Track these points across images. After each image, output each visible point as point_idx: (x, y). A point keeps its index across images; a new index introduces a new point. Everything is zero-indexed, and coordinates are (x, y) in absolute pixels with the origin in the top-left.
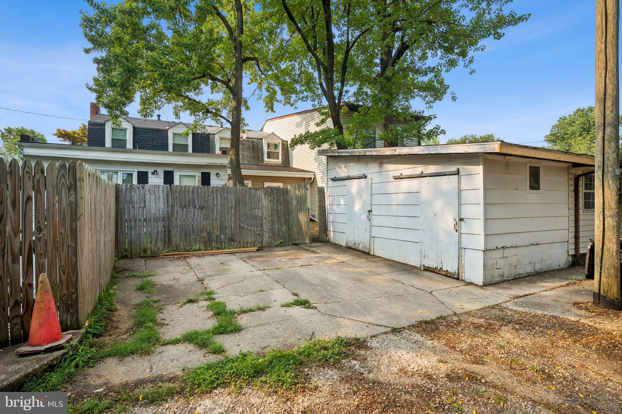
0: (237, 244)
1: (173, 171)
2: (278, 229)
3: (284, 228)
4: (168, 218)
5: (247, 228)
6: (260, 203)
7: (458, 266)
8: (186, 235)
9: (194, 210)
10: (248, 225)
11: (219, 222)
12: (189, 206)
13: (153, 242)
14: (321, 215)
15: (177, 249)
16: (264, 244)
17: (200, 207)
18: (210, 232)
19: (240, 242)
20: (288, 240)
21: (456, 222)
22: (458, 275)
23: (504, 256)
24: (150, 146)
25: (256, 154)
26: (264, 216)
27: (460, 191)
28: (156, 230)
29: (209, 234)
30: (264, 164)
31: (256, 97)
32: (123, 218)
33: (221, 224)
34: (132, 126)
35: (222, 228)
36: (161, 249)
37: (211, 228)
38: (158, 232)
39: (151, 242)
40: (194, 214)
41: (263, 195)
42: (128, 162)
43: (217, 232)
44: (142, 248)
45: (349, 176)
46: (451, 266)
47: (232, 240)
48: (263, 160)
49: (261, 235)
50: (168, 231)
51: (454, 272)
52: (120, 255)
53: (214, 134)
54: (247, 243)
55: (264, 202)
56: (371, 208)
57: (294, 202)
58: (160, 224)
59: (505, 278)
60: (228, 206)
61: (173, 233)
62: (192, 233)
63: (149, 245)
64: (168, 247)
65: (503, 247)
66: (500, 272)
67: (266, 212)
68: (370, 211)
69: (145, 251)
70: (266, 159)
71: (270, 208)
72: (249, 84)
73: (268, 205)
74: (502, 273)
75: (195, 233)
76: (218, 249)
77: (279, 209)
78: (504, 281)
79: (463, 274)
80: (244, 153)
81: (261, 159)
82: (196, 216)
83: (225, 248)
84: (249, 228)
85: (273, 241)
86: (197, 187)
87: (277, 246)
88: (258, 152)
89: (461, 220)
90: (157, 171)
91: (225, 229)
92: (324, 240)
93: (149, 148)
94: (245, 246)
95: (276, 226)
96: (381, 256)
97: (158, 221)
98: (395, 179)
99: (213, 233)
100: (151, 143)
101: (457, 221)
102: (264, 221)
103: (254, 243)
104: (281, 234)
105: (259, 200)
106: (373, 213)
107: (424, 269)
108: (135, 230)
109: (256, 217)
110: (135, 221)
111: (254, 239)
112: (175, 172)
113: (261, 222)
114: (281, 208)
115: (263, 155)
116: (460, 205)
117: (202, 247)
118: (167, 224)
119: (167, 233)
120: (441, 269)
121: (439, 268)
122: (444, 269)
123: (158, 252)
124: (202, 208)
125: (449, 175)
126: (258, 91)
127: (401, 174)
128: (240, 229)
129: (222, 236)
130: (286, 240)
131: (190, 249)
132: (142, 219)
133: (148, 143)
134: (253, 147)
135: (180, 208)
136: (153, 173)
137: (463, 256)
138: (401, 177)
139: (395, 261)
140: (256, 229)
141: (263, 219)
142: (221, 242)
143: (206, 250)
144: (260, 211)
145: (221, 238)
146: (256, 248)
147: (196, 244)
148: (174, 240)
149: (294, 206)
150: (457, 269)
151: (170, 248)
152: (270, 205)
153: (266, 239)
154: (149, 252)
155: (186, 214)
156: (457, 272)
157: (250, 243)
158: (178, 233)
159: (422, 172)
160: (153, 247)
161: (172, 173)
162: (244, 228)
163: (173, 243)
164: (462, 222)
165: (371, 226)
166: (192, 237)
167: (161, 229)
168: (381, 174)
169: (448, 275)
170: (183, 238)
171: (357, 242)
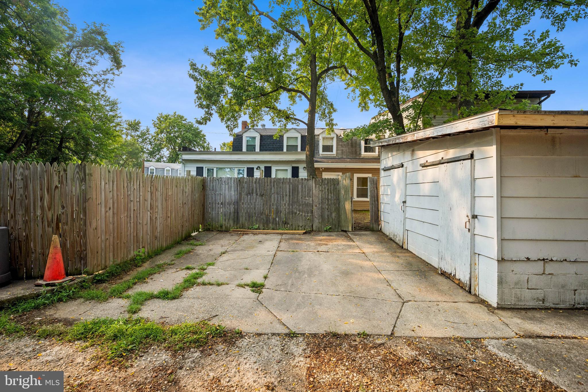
0: (290, 227)
1: (271, 167)
2: (328, 216)
3: (334, 215)
4: (237, 203)
5: (299, 214)
6: (311, 192)
7: (469, 276)
8: (249, 217)
9: (256, 197)
10: (299, 211)
11: (275, 207)
12: (252, 193)
13: (227, 220)
14: (372, 204)
15: (243, 227)
16: (314, 228)
17: (260, 194)
18: (268, 215)
19: (292, 225)
20: (337, 226)
21: (469, 220)
22: (470, 288)
23: (546, 272)
24: (271, 148)
25: (354, 149)
26: (315, 204)
27: (474, 180)
28: (229, 211)
29: (267, 217)
30: (361, 157)
31: (351, 99)
32: (208, 201)
33: (277, 209)
34: (259, 134)
35: (278, 212)
36: (232, 226)
37: (269, 212)
38: (230, 212)
39: (225, 220)
40: (256, 200)
41: (314, 185)
42: (241, 161)
43: (273, 215)
44: (219, 224)
45: (393, 165)
46: (463, 275)
47: (286, 223)
48: (360, 154)
49: (312, 221)
50: (237, 212)
51: (465, 282)
52: (206, 228)
53: (319, 135)
54: (299, 226)
55: (314, 191)
56: (405, 198)
57: (343, 192)
58: (232, 207)
59: (547, 304)
60: (283, 194)
61: (240, 214)
62: (254, 215)
63: (224, 222)
64: (237, 225)
65: (544, 260)
66: (539, 294)
67: (316, 200)
68: (404, 202)
69: (221, 227)
70: (363, 153)
71: (320, 196)
72: (346, 89)
73: (319, 194)
74: (541, 297)
75: (256, 215)
76: (273, 229)
77: (330, 197)
78: (547, 309)
79: (477, 287)
80: (343, 148)
81: (358, 153)
82: (258, 201)
83: (279, 229)
84: (301, 213)
85: (323, 226)
86: (259, 178)
87: (326, 231)
88: (356, 147)
89: (475, 217)
90: (259, 167)
91: (280, 213)
92: (375, 229)
93: (270, 150)
94: (297, 229)
95: (326, 213)
96: (412, 252)
97: (230, 204)
98: (423, 167)
99: (270, 216)
100: (272, 146)
101: (470, 218)
102: (315, 208)
103: (305, 226)
104: (331, 220)
105: (310, 190)
106: (407, 204)
107: (441, 273)
108: (215, 210)
109: (307, 205)
110: (215, 204)
111: (305, 223)
112: (272, 167)
113: (311, 209)
114: (331, 197)
115: (360, 150)
116: (474, 198)
117: (261, 226)
118: (236, 207)
119: (236, 214)
120: (455, 275)
121: (452, 275)
122: (457, 277)
123: (230, 228)
124: (262, 196)
125: (464, 160)
126: (352, 94)
127: (427, 161)
128: (292, 214)
129: (277, 219)
130: (335, 226)
131: (252, 228)
132: (220, 203)
133: (270, 146)
134: (352, 143)
135: (246, 195)
136: (257, 169)
137: (477, 264)
138: (427, 164)
139: (421, 259)
140: (306, 215)
141: (314, 206)
142: (276, 224)
143: (264, 229)
144: (311, 199)
145: (276, 220)
146: (304, 231)
147: (256, 224)
148: (241, 219)
149: (342, 195)
150: (468, 279)
151: (238, 226)
152: (320, 194)
153: (316, 224)
154: (224, 227)
155: (250, 199)
156: (468, 283)
157: (301, 227)
158: (244, 215)
159: (442, 158)
160: (226, 224)
161: (270, 167)
162: (296, 213)
163: (241, 222)
164: (476, 219)
165: (405, 218)
166: (254, 218)
167: (232, 210)
168: (413, 162)
169: (460, 285)
170: (247, 219)
171: (396, 234)
